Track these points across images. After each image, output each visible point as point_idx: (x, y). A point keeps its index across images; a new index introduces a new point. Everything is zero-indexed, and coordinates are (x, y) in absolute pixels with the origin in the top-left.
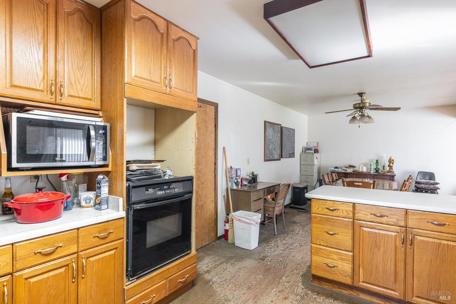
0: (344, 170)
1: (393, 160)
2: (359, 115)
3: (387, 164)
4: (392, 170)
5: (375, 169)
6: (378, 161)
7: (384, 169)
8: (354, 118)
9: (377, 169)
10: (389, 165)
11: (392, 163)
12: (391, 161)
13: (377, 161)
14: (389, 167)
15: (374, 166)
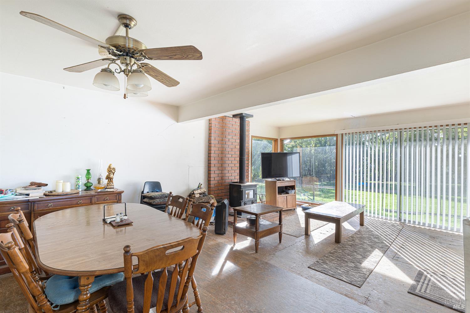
0: (21, 194)
1: (114, 169)
2: (120, 68)
3: (105, 174)
4: (112, 183)
5: (85, 185)
6: (90, 171)
7: (99, 183)
8: (107, 71)
9: (89, 185)
10: (107, 176)
11: (112, 174)
12: (111, 171)
13: (88, 171)
14: (108, 180)
15: (83, 181)
